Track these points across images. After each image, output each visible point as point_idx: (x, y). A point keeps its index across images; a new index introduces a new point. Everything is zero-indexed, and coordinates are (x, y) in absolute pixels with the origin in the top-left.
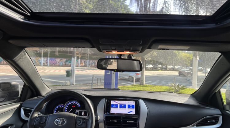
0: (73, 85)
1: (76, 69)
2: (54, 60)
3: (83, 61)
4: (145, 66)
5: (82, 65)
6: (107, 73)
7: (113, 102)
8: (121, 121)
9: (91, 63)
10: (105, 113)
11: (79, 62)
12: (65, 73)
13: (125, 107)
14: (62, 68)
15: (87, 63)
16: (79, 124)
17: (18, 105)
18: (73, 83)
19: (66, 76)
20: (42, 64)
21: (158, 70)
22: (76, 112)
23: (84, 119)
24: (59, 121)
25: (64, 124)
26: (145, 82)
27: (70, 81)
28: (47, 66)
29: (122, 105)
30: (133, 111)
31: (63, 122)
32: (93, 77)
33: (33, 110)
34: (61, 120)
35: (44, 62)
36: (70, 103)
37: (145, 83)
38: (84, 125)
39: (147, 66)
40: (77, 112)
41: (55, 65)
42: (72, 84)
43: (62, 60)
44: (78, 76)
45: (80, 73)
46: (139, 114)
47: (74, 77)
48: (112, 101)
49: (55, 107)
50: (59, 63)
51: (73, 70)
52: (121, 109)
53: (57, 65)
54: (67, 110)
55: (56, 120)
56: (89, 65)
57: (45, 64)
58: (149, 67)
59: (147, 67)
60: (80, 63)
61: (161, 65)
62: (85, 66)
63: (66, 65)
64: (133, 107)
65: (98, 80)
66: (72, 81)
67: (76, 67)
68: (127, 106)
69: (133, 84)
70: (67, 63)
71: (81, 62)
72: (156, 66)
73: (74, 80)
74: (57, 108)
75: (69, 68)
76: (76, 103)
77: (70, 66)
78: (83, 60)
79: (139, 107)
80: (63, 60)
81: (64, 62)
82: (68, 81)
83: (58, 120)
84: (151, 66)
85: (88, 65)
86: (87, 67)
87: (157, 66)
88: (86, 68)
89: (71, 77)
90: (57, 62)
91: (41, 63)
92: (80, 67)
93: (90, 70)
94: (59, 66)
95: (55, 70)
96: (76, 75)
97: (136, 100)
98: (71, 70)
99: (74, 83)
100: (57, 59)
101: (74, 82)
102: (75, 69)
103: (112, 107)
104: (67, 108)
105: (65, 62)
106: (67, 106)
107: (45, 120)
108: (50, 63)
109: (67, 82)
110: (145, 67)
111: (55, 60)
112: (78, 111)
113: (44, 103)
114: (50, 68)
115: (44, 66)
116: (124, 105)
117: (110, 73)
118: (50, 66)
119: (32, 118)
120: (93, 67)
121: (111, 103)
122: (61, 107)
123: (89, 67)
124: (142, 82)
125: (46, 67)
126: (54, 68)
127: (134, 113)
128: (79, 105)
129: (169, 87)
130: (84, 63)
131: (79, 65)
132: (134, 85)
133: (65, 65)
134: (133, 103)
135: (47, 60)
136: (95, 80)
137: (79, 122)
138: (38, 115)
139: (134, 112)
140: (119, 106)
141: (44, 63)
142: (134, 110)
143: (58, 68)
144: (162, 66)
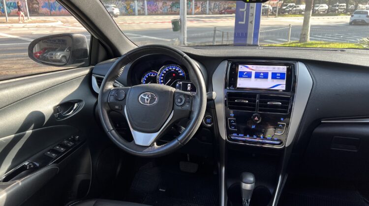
0: (184, 44)
1: (187, 17)
2: (153, 5)
3: (199, 5)
4: (314, 7)
5: (197, 10)
6: (240, 23)
7: (241, 68)
8: (257, 101)
9: (213, 7)
10: (226, 88)
11: (194, 5)
12: (170, 26)
13: (265, 76)
14: (166, 17)
15: (206, 7)
16: (180, 104)
17: (86, 71)
18: (184, 42)
19: (172, 30)
20: (137, 12)
21: (339, 14)
22: (177, 85)
23: (188, 96)
24: (146, 98)
25: (155, 103)
26: (309, 37)
27: (179, 39)
28: (144, 14)
29: (260, 73)
30: (281, 85)
31: (152, 99)
32: (215, 31)
33: (105, 78)
34: (150, 96)
35: (140, 9)
36: (167, 70)
37: (310, 39)
38: (188, 106)
39: (318, 6)
40: (180, 85)
41: (155, 12)
42: (182, 43)
43: (166, 3)
44: (191, 30)
45: (195, 24)
46: (294, 91)
47: (186, 32)
48: (240, 66)
49: (142, 76)
50: (161, 8)
51: (182, 19)
52: (259, 80)
53: (159, 12)
54: (162, 81)
55: (142, 95)
56: (210, 10)
57: (142, 12)
58: (321, 8)
59: (317, 8)
60: (196, 8)
61: (345, 4)
62: (203, 12)
63: (173, 12)
64: (282, 76)
65: (223, 37)
66: (182, 38)
67: (188, 14)
68: (270, 76)
69: (285, 42)
70: (174, 9)
71: (196, 5)
72: (335, 6)
73: (186, 36)
74: (146, 78)
75: (177, 17)
76: (177, 69)
77: (178, 14)
78: (200, 3)
79: (295, 77)
80: (168, 4)
81: (169, 7)
82: (176, 38)
83: (145, 95)
84: (325, 7)
85: (208, 11)
86: (206, 14)
87: (338, 6)
88: (204, 16)
89: (181, 31)
90: (159, 8)
91: (134, 10)
92: (195, 14)
93: (212, 19)
94: (162, 14)
95: (156, 21)
96: (188, 28)
97: (290, 63)
98: (180, 19)
99: (186, 42)
100: (157, 2)
101: (186, 39)
102: (186, 19)
103: (241, 77)
104: (162, 78)
105: (171, 7)
106: (163, 75)
107: (124, 95)
108: (148, 9)
109: (174, 40)
110: (313, 9)
111: (155, 3)
112: (181, 83)
113: (121, 67)
114: (149, 17)
115: (140, 14)
116: (263, 73)
117: (244, 23)
118: (149, 14)
119: (104, 91)
120: (217, 14)
121: (239, 70)
122: (152, 75)
123: (209, 14)
124: (305, 38)
125: (142, 17)
126: (155, 17)
127: (284, 89)
128: (181, 73)
129: (358, 45)
130: (200, 8)
131: (193, 11)
132: (289, 43)
133: (171, 12)
134: (283, 69)
135: (143, 5)
136: (219, 36)
137: (179, 100)
138: (114, 86)
139: (285, 86)
140: (253, 75)
141: (139, 11)
142: (284, 82)
143: (160, 17)
144: (347, 6)
